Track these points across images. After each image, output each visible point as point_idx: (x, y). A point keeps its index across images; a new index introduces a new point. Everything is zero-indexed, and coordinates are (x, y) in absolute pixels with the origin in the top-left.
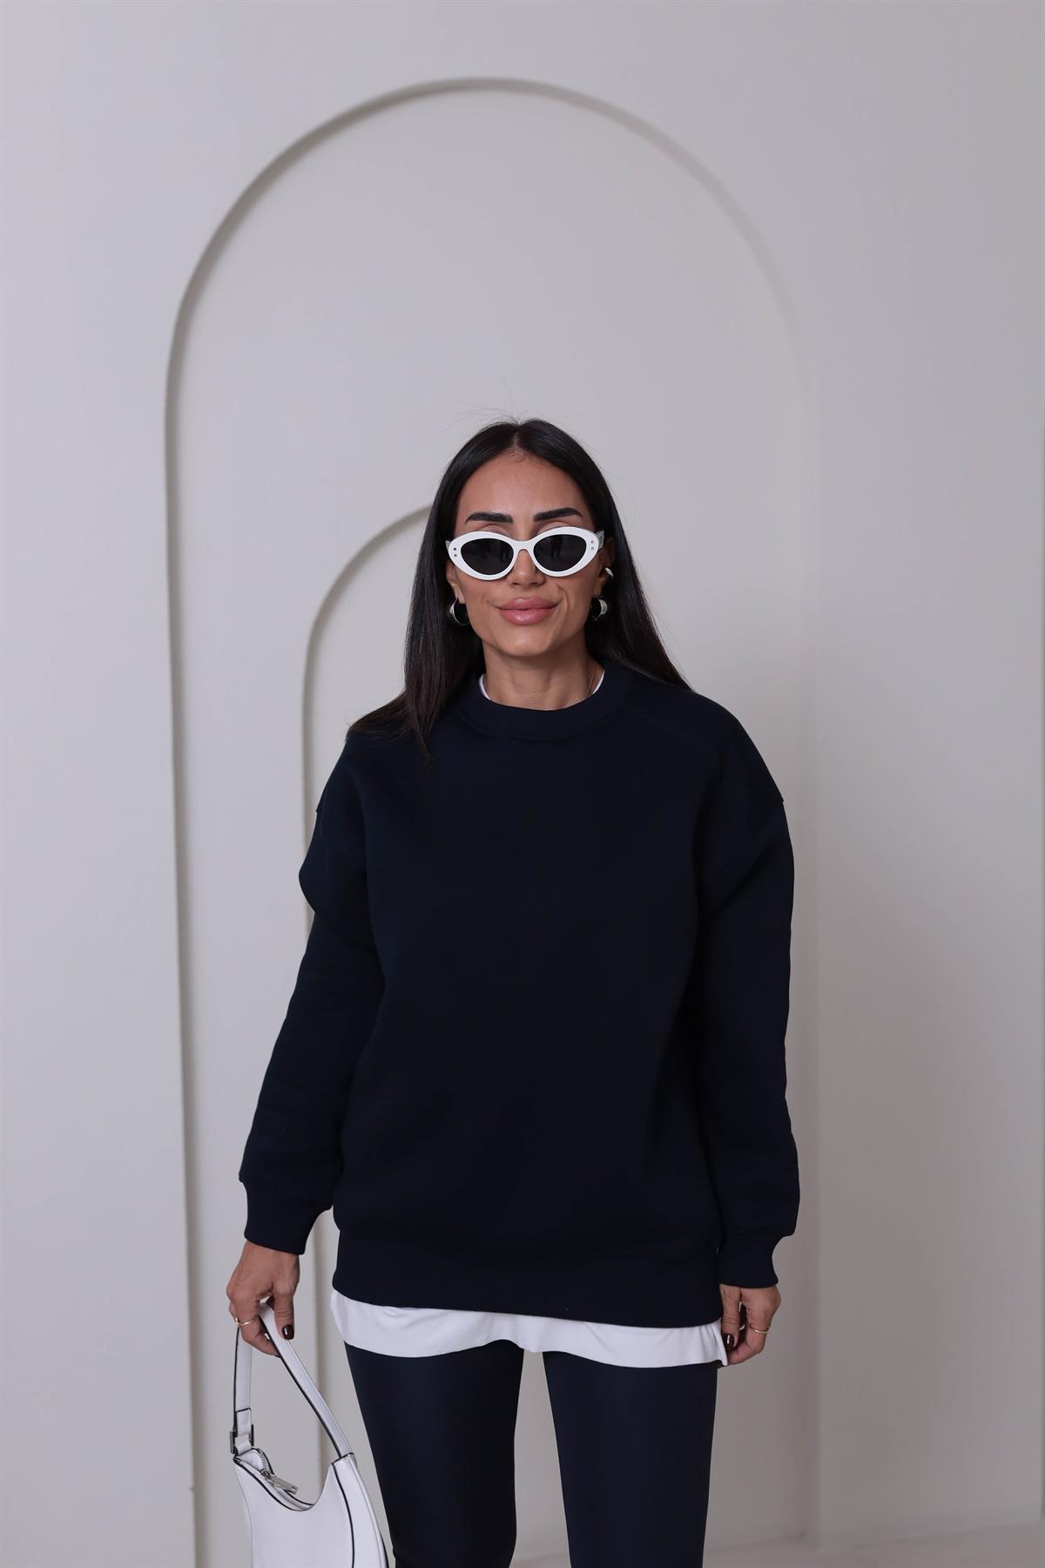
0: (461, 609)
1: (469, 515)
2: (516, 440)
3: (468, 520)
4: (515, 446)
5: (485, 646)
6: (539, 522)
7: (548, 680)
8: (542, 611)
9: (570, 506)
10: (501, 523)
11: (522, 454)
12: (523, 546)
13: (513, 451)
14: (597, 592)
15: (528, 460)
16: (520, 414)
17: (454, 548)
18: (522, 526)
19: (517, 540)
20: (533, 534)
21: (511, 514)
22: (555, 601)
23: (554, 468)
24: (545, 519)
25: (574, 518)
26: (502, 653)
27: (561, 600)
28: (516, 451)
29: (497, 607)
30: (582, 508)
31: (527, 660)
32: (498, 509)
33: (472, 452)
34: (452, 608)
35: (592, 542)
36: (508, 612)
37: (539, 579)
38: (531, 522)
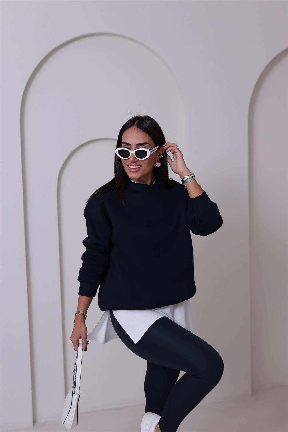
4: (135, 125)
9: (147, 142)
17: (116, 151)
19: (131, 151)
20: (136, 149)
38: (136, 146)
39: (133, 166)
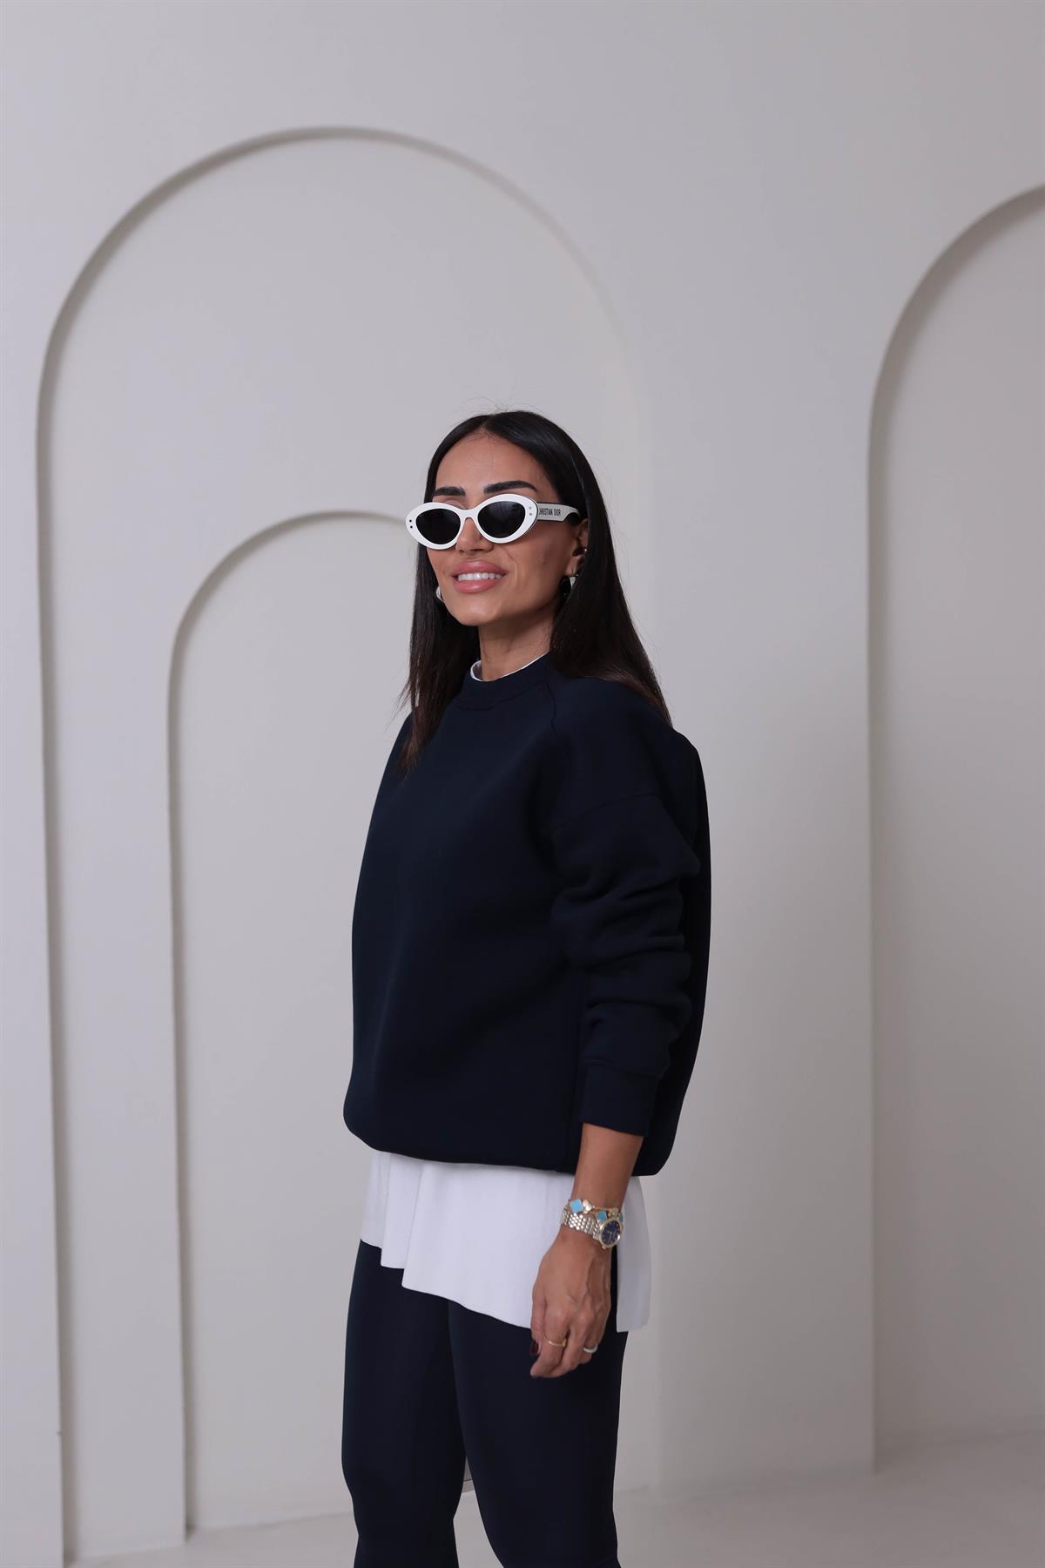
2: (484, 425)
4: (481, 429)
6: (488, 492)
9: (523, 480)
10: (456, 496)
17: (410, 520)
21: (467, 488)
24: (493, 489)
25: (525, 490)
27: (512, 569)
29: (451, 576)
30: (543, 486)
35: (531, 508)
38: (482, 494)
39: (473, 571)
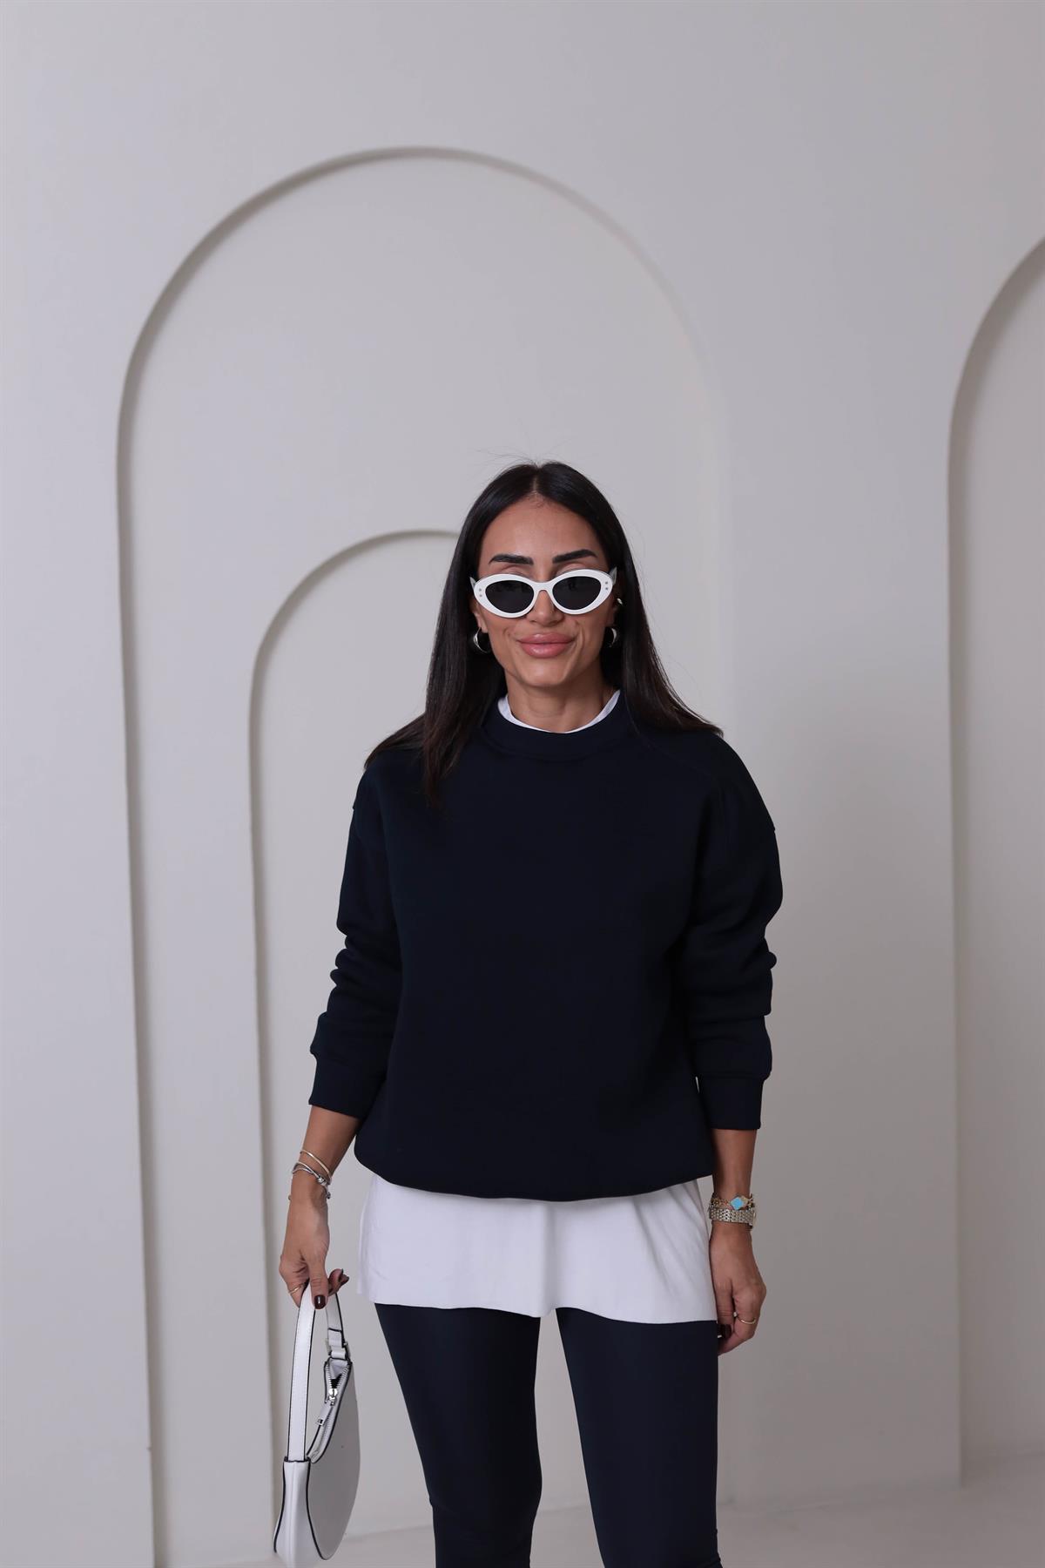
0: (485, 639)
1: (493, 556)
2: (535, 486)
3: (491, 561)
4: (535, 492)
5: (507, 674)
6: (558, 564)
7: (562, 707)
8: (560, 645)
9: (586, 549)
10: (523, 565)
11: (542, 500)
12: (542, 587)
13: (533, 496)
14: (610, 622)
15: (546, 505)
16: (539, 457)
17: (480, 589)
18: (541, 568)
19: (537, 581)
20: (552, 576)
21: (532, 557)
22: (572, 635)
23: (571, 513)
24: (563, 561)
25: (589, 559)
26: (522, 682)
27: (578, 634)
28: (535, 497)
29: (518, 641)
30: (598, 551)
31: (546, 689)
32: (519, 551)
33: (495, 496)
34: (476, 637)
35: (607, 583)
36: (527, 646)
37: (558, 617)
38: (551, 565)
